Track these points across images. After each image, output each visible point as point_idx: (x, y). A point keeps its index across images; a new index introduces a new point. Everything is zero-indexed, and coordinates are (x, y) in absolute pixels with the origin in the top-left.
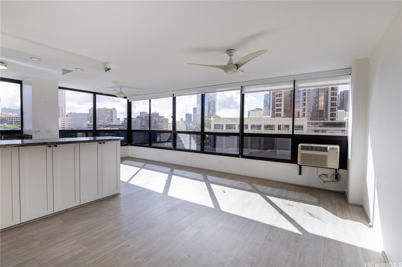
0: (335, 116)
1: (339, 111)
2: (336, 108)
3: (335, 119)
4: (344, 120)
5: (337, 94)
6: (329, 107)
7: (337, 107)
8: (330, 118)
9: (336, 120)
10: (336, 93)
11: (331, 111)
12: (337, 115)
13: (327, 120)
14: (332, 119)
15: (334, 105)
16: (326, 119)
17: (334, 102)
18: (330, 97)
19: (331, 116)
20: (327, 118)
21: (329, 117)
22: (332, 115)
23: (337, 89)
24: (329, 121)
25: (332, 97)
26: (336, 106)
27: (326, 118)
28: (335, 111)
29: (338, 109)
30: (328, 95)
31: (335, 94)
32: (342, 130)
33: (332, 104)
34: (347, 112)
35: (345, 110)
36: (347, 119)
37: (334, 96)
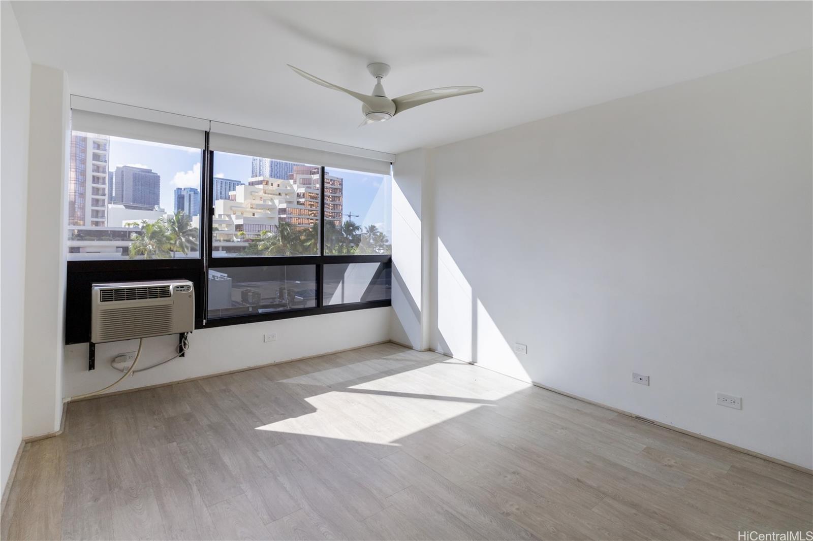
0: (103, 216)
1: (110, 206)
2: (104, 200)
3: (103, 222)
4: (123, 227)
5: (107, 171)
6: (89, 196)
7: (106, 198)
8: (92, 222)
9: (106, 225)
10: (104, 168)
11: (92, 206)
12: (106, 215)
13: (84, 225)
14: (97, 224)
15: (100, 192)
16: (81, 222)
17: (100, 186)
18: (90, 174)
19: (92, 216)
20: (83, 219)
21: (89, 218)
22: (96, 214)
23: (107, 159)
24: (89, 227)
25: (96, 174)
26: (104, 195)
27: (80, 220)
28: (103, 205)
29: (109, 203)
30: (86, 169)
31: (101, 169)
32: (117, 247)
33: (96, 191)
34: (127, 210)
35: (124, 206)
36: (129, 224)
37: (99, 172)
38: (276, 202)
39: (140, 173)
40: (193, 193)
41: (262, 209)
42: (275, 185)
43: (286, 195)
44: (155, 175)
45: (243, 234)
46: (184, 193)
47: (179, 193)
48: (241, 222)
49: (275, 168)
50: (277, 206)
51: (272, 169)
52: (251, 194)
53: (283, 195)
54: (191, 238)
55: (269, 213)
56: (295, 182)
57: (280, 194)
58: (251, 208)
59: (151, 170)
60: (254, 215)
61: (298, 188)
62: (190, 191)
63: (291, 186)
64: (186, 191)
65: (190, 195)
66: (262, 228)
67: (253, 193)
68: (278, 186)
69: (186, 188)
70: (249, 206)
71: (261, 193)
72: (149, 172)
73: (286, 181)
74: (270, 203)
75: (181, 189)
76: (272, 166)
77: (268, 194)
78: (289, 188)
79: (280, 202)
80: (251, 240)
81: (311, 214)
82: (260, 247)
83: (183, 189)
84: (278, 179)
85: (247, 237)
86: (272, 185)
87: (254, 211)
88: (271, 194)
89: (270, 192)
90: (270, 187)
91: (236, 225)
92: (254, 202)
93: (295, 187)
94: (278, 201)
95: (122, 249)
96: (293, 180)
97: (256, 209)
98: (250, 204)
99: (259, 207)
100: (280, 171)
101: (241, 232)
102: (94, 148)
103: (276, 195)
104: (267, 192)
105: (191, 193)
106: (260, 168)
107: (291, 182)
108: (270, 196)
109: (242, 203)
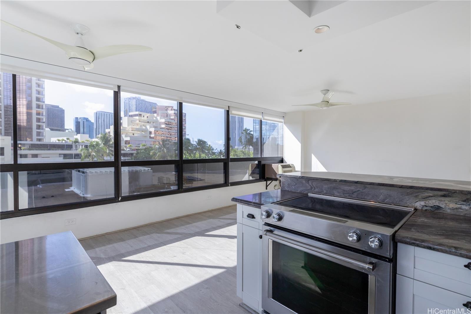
0: (43, 135)
2: (43, 126)
3: (43, 139)
5: (44, 107)
6: (35, 123)
7: (44, 124)
8: (37, 139)
9: (44, 141)
10: (42, 105)
11: (37, 129)
13: (33, 141)
14: (40, 140)
15: (41, 121)
16: (31, 139)
17: (40, 117)
18: (34, 110)
19: (37, 136)
20: (32, 137)
21: (35, 137)
22: (38, 134)
23: (44, 100)
24: (35, 142)
26: (43, 122)
28: (43, 129)
29: (45, 128)
30: (32, 106)
31: (41, 107)
32: (60, 154)
33: (38, 120)
34: (51, 131)
35: (50, 129)
36: (59, 140)
37: (39, 109)
38: (148, 127)
39: (52, 108)
40: (85, 120)
41: (139, 131)
42: (146, 117)
43: (153, 123)
44: (62, 109)
45: (131, 146)
46: (79, 120)
47: (77, 121)
48: (128, 139)
49: (138, 106)
50: (149, 129)
51: (137, 106)
52: (132, 122)
53: (152, 123)
54: (111, 149)
55: (144, 133)
56: (158, 115)
57: (148, 122)
58: (132, 130)
59: (59, 106)
60: (133, 134)
61: (160, 119)
62: (84, 119)
63: (156, 117)
64: (80, 119)
65: (84, 122)
66: (140, 142)
67: (133, 122)
68: (147, 117)
69: (82, 118)
70: (130, 129)
71: (138, 122)
72: (57, 107)
73: (152, 114)
74: (144, 128)
75: (78, 118)
76: (136, 105)
77: (142, 122)
78: (154, 119)
79: (150, 127)
80: (136, 149)
81: (168, 134)
82: (151, 154)
83: (79, 118)
84: (146, 113)
85: (133, 148)
86: (144, 117)
87: (134, 132)
88: (143, 122)
89: (143, 121)
90: (143, 118)
91: (125, 141)
92: (133, 127)
93: (159, 118)
94: (149, 126)
95: (63, 155)
96: (156, 114)
97: (135, 131)
98: (131, 129)
99: (137, 130)
100: (141, 107)
101: (130, 145)
102: (36, 94)
103: (146, 123)
104: (141, 121)
105: (84, 120)
106: (129, 106)
107: (155, 115)
108: (143, 123)
109: (126, 128)
